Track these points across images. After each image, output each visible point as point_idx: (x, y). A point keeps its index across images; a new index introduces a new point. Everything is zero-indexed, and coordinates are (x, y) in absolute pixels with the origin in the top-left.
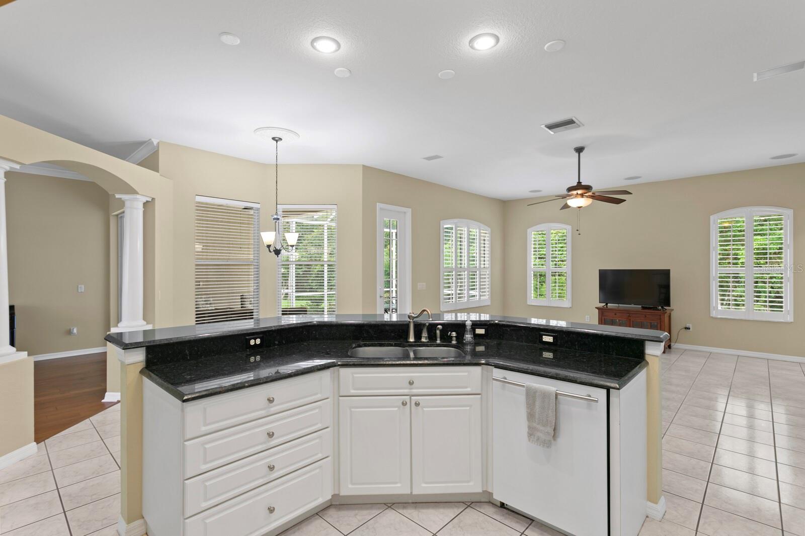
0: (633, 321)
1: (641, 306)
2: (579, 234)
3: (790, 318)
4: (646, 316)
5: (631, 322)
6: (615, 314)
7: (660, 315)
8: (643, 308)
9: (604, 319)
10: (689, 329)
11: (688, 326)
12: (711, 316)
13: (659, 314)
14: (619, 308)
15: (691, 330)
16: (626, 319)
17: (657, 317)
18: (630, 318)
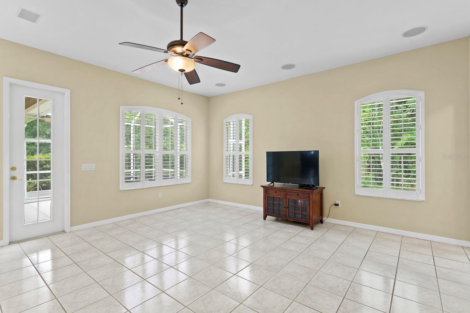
0: (288, 199)
1: (297, 185)
2: (182, 104)
3: (422, 197)
4: (298, 194)
6: (276, 192)
7: (309, 194)
8: (300, 186)
9: (268, 196)
10: (338, 205)
11: (337, 202)
12: (355, 194)
15: (340, 206)
16: (283, 197)
17: (307, 196)
18: (286, 196)
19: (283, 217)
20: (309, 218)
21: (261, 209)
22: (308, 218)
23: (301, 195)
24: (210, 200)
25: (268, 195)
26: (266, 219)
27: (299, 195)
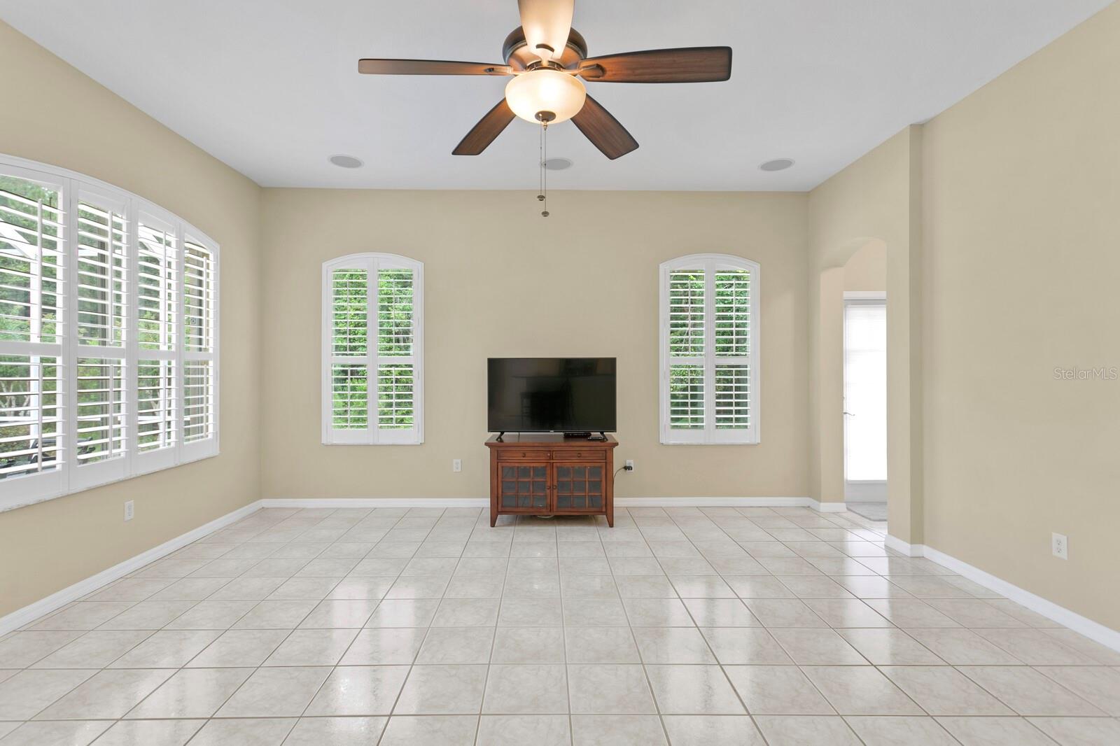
0: (558, 468)
1: (562, 433)
2: (545, 214)
3: (756, 438)
5: (555, 470)
6: (522, 455)
7: (606, 451)
8: (567, 437)
9: (502, 467)
10: (630, 468)
11: (629, 462)
12: (661, 442)
13: (603, 448)
14: (522, 441)
15: (633, 470)
16: (544, 465)
17: (601, 455)
18: (552, 461)
19: (544, 510)
20: (606, 503)
21: (486, 503)
22: (604, 502)
23: (587, 455)
24: (265, 503)
25: (504, 464)
26: (496, 525)
27: (583, 455)
